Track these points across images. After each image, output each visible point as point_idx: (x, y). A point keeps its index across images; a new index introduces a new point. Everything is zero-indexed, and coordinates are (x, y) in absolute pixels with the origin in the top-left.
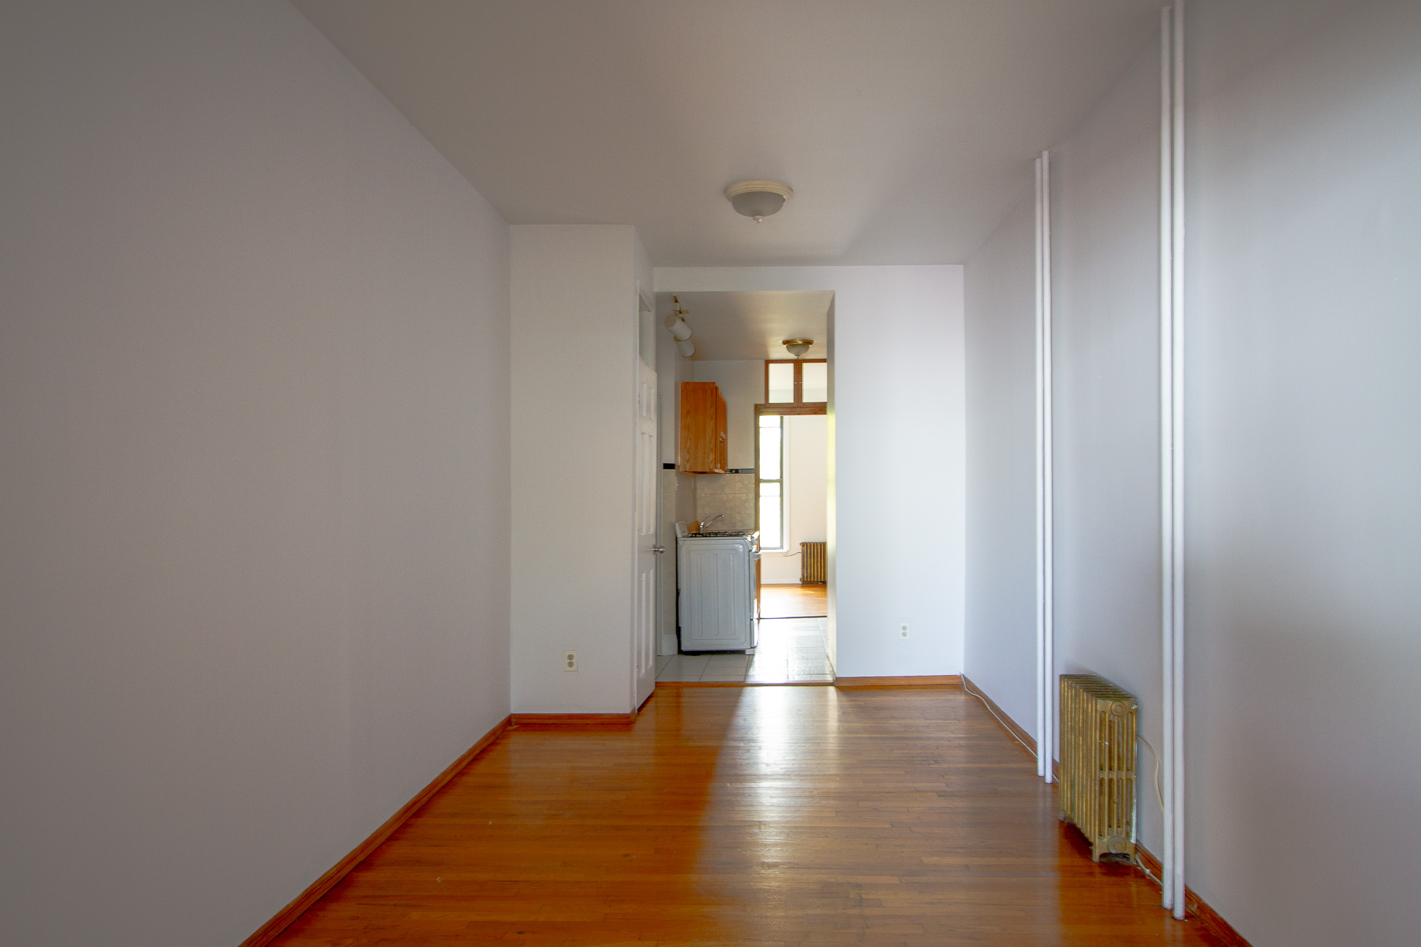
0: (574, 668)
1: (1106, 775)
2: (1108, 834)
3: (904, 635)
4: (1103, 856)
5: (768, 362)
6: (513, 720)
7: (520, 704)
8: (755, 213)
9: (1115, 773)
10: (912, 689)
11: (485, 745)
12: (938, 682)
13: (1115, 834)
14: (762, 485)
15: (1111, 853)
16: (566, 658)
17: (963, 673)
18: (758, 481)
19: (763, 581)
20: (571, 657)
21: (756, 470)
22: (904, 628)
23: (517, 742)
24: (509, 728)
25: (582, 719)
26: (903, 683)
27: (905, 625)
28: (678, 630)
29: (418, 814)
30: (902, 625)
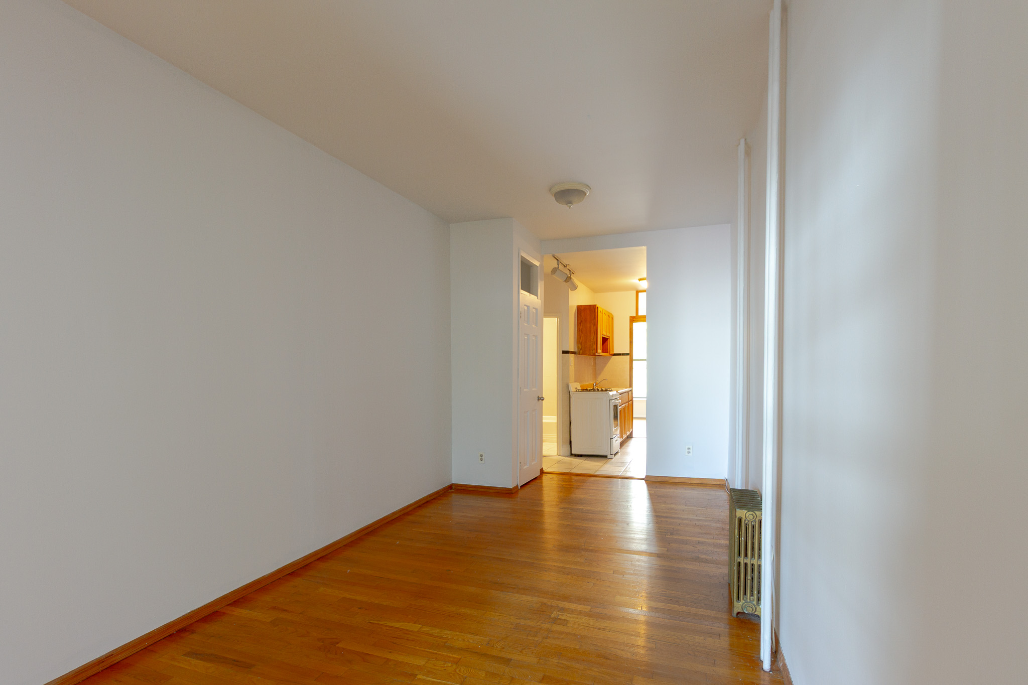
0: (483, 462)
1: (742, 560)
2: (743, 599)
3: (689, 453)
4: (738, 613)
5: (637, 292)
6: (453, 487)
7: (456, 480)
8: (569, 203)
9: (749, 559)
10: (693, 485)
11: (429, 499)
12: (710, 482)
13: (748, 600)
14: (634, 362)
15: (744, 613)
16: (479, 456)
17: (727, 478)
18: (631, 360)
19: (634, 417)
20: (481, 456)
21: (630, 354)
22: (689, 449)
23: (455, 498)
24: (450, 491)
25: (488, 489)
26: (687, 481)
27: (689, 447)
28: (571, 442)
29: (368, 534)
30: (687, 447)
